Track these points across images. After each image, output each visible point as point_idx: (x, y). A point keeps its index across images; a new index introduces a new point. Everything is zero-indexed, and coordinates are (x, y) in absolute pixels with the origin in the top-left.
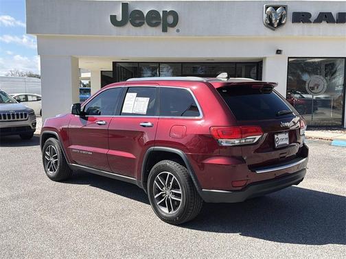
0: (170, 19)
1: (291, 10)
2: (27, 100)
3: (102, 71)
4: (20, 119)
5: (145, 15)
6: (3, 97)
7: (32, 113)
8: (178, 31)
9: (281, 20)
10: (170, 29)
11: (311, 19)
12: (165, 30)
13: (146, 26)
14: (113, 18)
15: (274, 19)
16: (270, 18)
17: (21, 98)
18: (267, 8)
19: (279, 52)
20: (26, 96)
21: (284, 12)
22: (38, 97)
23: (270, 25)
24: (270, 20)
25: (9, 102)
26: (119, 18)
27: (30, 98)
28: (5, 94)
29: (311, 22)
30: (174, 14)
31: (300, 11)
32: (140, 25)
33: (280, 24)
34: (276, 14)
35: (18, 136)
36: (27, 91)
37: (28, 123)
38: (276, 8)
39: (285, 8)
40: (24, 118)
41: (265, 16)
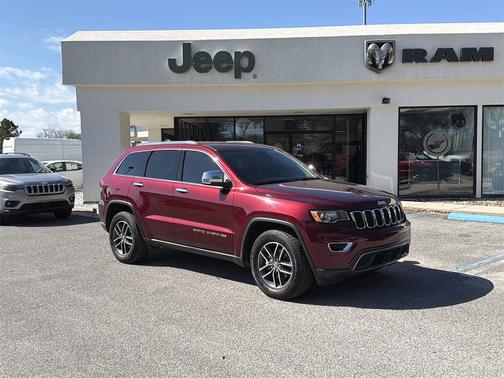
0: (245, 62)
1: (400, 47)
2: (65, 169)
3: (162, 130)
4: (54, 192)
5: (213, 57)
6: (34, 165)
7: (69, 185)
8: (255, 76)
9: (387, 60)
10: (244, 75)
11: (426, 58)
12: (238, 76)
13: (214, 71)
14: (172, 63)
15: (377, 59)
16: (372, 57)
17: (57, 166)
18: (368, 44)
19: (386, 101)
20: (64, 164)
21: (391, 49)
22: (79, 165)
23: (374, 66)
24: (373, 60)
25: (41, 172)
26: (180, 63)
27: (68, 166)
28: (35, 162)
29: (426, 61)
30: (249, 55)
31: (412, 48)
32: (205, 70)
33: (386, 65)
34: (381, 52)
35: (53, 215)
36: (66, 157)
37: (65, 197)
38: (380, 44)
39: (392, 44)
40: (59, 192)
41: (366, 55)
